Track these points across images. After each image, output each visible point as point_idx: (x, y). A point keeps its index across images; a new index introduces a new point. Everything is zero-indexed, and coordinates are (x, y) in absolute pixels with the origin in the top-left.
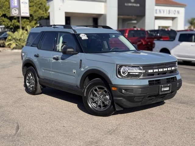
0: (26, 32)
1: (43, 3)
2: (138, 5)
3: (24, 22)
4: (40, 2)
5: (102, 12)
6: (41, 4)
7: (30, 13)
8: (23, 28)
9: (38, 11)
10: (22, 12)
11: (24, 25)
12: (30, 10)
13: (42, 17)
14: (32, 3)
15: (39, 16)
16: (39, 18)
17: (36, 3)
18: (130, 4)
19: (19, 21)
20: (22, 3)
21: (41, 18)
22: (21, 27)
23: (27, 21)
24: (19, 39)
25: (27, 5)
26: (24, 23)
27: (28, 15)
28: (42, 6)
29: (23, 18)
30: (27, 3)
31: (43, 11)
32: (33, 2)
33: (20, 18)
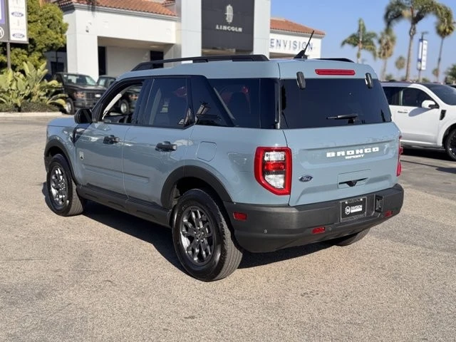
0: (22, 76)
1: (56, 15)
2: (240, 30)
3: (16, 55)
4: (51, 14)
5: (172, 41)
6: (52, 18)
7: (28, 35)
8: (14, 68)
9: (45, 32)
10: (12, 32)
11: (17, 62)
12: (29, 29)
13: (53, 44)
14: (33, 16)
15: (47, 42)
16: (47, 46)
17: (41, 16)
18: (225, 28)
19: (5, 53)
20: (13, 14)
21: (51, 48)
22: (9, 65)
23: (23, 53)
24: (6, 90)
25: (24, 20)
26: (15, 57)
27: (25, 40)
28: (53, 22)
29: (15, 45)
30: (22, 15)
31: (57, 33)
32: (35, 13)
33: (8, 46)
